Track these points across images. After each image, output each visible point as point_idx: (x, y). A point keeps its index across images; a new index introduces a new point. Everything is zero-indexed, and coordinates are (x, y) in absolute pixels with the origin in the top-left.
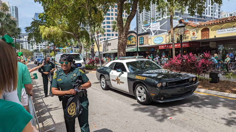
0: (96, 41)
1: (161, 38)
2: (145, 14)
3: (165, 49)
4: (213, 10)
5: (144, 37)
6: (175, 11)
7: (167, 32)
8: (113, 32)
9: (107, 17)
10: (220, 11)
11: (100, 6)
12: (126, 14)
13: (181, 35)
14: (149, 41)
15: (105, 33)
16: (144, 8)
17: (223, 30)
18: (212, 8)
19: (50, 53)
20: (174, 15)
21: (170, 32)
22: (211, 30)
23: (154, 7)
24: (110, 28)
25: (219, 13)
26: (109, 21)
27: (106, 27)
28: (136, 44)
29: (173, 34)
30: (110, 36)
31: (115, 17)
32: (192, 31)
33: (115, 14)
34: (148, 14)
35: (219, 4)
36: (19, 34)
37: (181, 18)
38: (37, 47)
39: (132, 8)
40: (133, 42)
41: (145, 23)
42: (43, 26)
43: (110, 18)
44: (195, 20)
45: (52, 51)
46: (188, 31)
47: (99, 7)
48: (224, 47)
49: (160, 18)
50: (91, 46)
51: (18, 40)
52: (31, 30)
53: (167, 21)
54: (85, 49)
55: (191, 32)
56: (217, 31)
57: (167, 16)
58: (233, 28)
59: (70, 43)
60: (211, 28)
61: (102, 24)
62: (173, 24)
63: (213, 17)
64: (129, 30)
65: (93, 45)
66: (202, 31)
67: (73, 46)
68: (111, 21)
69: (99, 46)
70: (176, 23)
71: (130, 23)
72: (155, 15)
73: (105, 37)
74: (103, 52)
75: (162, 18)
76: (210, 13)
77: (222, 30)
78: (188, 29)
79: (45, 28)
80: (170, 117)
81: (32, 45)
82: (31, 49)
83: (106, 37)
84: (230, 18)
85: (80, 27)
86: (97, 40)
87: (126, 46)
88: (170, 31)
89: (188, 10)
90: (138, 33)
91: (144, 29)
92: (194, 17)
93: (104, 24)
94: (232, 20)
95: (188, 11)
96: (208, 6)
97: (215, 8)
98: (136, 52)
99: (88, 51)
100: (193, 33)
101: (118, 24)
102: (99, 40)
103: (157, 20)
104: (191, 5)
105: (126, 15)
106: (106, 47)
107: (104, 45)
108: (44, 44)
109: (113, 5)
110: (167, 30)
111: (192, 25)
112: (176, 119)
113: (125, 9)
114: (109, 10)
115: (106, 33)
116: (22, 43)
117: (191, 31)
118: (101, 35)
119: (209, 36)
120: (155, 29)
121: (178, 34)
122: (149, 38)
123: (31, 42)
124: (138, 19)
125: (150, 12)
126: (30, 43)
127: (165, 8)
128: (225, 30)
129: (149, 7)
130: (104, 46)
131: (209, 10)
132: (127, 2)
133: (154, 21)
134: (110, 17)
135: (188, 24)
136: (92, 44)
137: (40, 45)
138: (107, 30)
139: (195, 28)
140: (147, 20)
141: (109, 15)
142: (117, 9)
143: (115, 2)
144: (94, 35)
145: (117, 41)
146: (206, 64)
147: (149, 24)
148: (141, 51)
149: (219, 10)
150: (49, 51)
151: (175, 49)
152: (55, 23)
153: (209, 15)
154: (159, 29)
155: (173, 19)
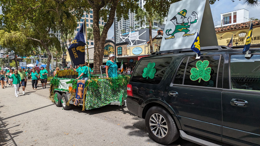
1: (140, 49)
2: (123, 22)
5: (123, 47)
6: (153, 21)
7: (146, 43)
8: (89, 40)
9: (81, 23)
11: (74, 10)
12: (103, 21)
14: (127, 52)
16: (122, 16)
19: (10, 63)
20: (153, 25)
21: (150, 43)
23: (132, 15)
29: (152, 45)
31: (90, 23)
33: (91, 20)
34: (126, 22)
37: (160, 29)
39: (110, 15)
40: (111, 52)
41: (124, 31)
42: (2, 30)
45: (13, 61)
47: (72, 11)
49: (138, 27)
50: (62, 55)
53: (146, 31)
54: (54, 59)
57: (146, 26)
59: (35, 51)
61: (75, 31)
62: (152, 34)
64: (107, 39)
67: (40, 54)
70: (155, 33)
71: (107, 31)
72: (133, 24)
75: (141, 28)
79: (4, 32)
85: (49, 33)
87: (103, 57)
90: (116, 43)
91: (122, 38)
99: (58, 61)
101: (93, 32)
103: (136, 29)
108: (2, 51)
109: (88, 10)
110: (146, 41)
113: (101, 16)
114: (83, 16)
120: (133, 39)
121: (157, 46)
122: (127, 49)
124: (116, 27)
125: (128, 20)
127: (144, 17)
129: (127, 15)
132: (104, 9)
133: (133, 30)
136: (64, 54)
140: (126, 29)
142: (92, 14)
143: (91, 8)
144: (66, 43)
145: (93, 50)
147: (128, 33)
150: (8, 60)
152: (17, 27)
154: (138, 38)
155: (152, 29)
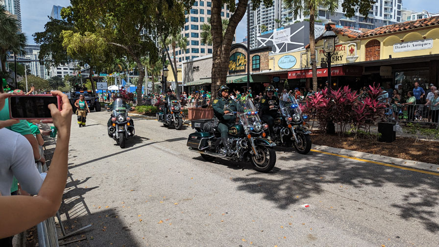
0: (171, 61)
1: (293, 59)
2: (264, 12)
3: (300, 79)
4: (389, 7)
5: (261, 56)
6: (318, 8)
7: (303, 47)
8: (204, 45)
9: (191, 17)
10: (401, 10)
12: (228, 11)
13: (329, 53)
14: (270, 64)
15: (188, 47)
17: (406, 45)
18: (386, 3)
20: (316, 16)
21: (309, 47)
22: (384, 43)
24: (198, 37)
25: (399, 13)
26: (196, 24)
27: (190, 35)
28: (245, 68)
29: (315, 51)
30: (198, 52)
31: (206, 16)
32: (349, 46)
33: (208, 10)
34: (269, 12)
36: (23, 46)
37: (329, 21)
38: (58, 73)
40: (240, 64)
41: (264, 28)
42: (69, 31)
43: (197, 18)
44: (354, 24)
45: (87, 80)
46: (341, 45)
48: (405, 77)
49: (290, 20)
50: (162, 71)
51: (21, 58)
52: (45, 39)
53: (303, 27)
54: (149, 77)
55: (348, 48)
56: (394, 46)
57: (304, 17)
58: (423, 41)
60: (384, 41)
61: (182, 30)
62: (315, 32)
63: (387, 20)
64: (234, 43)
65: (165, 69)
66: (367, 46)
67: (127, 70)
68: (199, 24)
69: (178, 71)
70: (320, 30)
71: (234, 27)
72: (281, 15)
73: (188, 55)
74: (184, 83)
75: (294, 21)
76: (383, 13)
77: (404, 44)
78: (341, 42)
79: (72, 34)
80: (306, 205)
81: (48, 68)
82: (47, 76)
83: (190, 54)
84: (418, 22)
85: (142, 35)
86: (172, 59)
87: (228, 73)
88: (308, 45)
89: (343, 5)
90: (250, 48)
91: (261, 40)
92: (353, 20)
93: (185, 30)
94: (422, 26)
95: (342, 8)
97: (392, 3)
98: (245, 84)
99: (156, 81)
100: (350, 50)
101: (211, 30)
102: (177, 60)
103: (286, 25)
105: (227, 13)
106: (190, 74)
107: (186, 68)
108: (71, 65)
110: (303, 44)
111: (349, 35)
112: (316, 207)
113: (226, 2)
114: (195, 3)
115: (190, 47)
116: (27, 64)
117: (347, 46)
118: (180, 51)
119: (379, 54)
120: (280, 42)
121: (324, 52)
122: (269, 58)
123: (45, 63)
124: (251, 21)
125: (272, 8)
126: (43, 64)
127: (301, 1)
128: (409, 44)
130: (186, 72)
131: (381, 7)
133: (280, 26)
134: (198, 16)
135: (343, 33)
136: (163, 68)
137: (64, 69)
138: (192, 41)
139: (355, 40)
140: (267, 24)
141: (196, 12)
144: (167, 50)
145: (211, 61)
146: (373, 106)
147: (271, 32)
148: (256, 83)
149: (399, 7)
150: (81, 79)
151: (318, 78)
152: (93, 27)
153: (381, 15)
154: (289, 40)
155: (315, 22)
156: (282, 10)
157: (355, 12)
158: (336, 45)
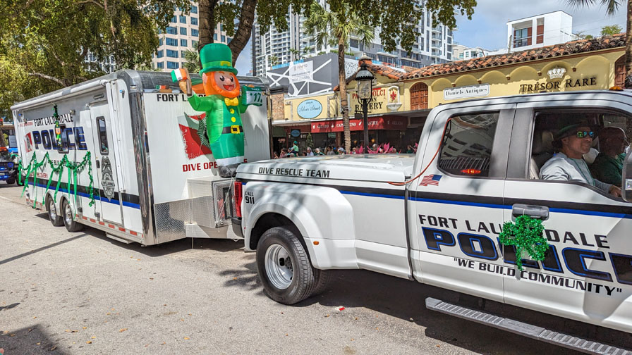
2: (275, 36)
3: (327, 133)
4: (437, 39)
5: (273, 100)
6: (349, 37)
7: (330, 89)
9: (167, 39)
10: (452, 44)
11: (148, 5)
12: (224, 33)
13: (365, 100)
14: (285, 111)
16: (272, 21)
17: (455, 90)
18: (434, 34)
20: (347, 46)
21: (338, 89)
22: (432, 88)
23: (296, 21)
25: (450, 48)
26: (175, 50)
27: (165, 65)
29: (346, 95)
31: (190, 39)
32: (390, 90)
33: (192, 30)
34: (283, 37)
35: (451, 28)
37: (365, 56)
39: (240, 19)
41: (275, 60)
43: (176, 40)
44: (395, 61)
46: (379, 88)
47: (144, 6)
49: (312, 50)
53: (330, 60)
55: (388, 93)
56: (445, 92)
57: (331, 47)
58: (478, 86)
60: (432, 85)
62: (346, 69)
63: (436, 56)
66: (412, 91)
68: (179, 48)
70: (352, 67)
72: (300, 43)
75: (317, 52)
76: (431, 47)
78: (380, 84)
80: (341, 307)
84: (471, 62)
85: (86, 61)
88: (337, 87)
89: (381, 36)
91: (272, 76)
92: (394, 55)
94: (476, 68)
95: (380, 39)
96: (426, 28)
97: (441, 34)
100: (391, 96)
103: (306, 56)
104: (388, 24)
105: (222, 36)
109: (185, 5)
110: (330, 84)
111: (389, 75)
113: (220, 20)
114: (173, 19)
117: (387, 89)
119: (427, 104)
120: (299, 80)
121: (358, 97)
122: (285, 103)
124: (257, 49)
125: (287, 32)
127: (326, 27)
128: (461, 89)
129: (285, 20)
131: (428, 39)
132: (227, 2)
133: (298, 58)
134: (178, 37)
135: (381, 72)
139: (397, 82)
140: (280, 54)
141: (174, 31)
142: (197, 16)
147: (286, 65)
149: (449, 40)
151: (351, 132)
153: (428, 50)
154: (312, 78)
155: (345, 55)
156: (301, 35)
157: (396, 45)
158: (373, 87)
